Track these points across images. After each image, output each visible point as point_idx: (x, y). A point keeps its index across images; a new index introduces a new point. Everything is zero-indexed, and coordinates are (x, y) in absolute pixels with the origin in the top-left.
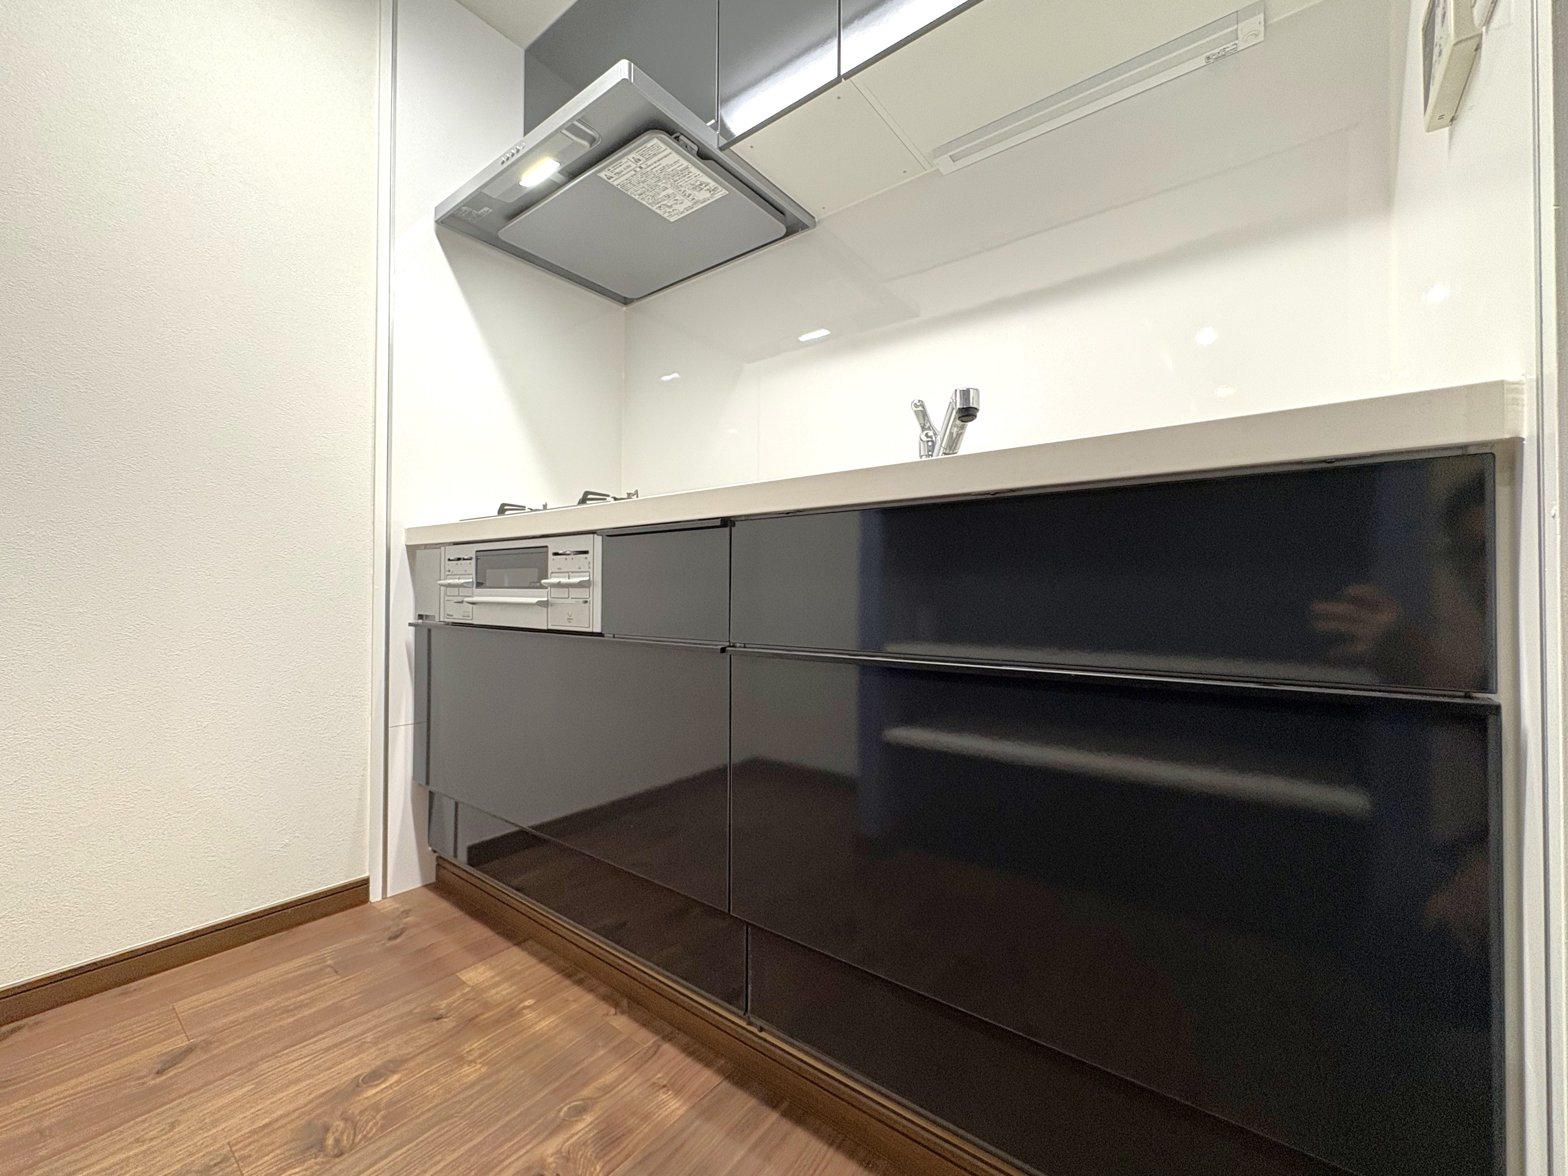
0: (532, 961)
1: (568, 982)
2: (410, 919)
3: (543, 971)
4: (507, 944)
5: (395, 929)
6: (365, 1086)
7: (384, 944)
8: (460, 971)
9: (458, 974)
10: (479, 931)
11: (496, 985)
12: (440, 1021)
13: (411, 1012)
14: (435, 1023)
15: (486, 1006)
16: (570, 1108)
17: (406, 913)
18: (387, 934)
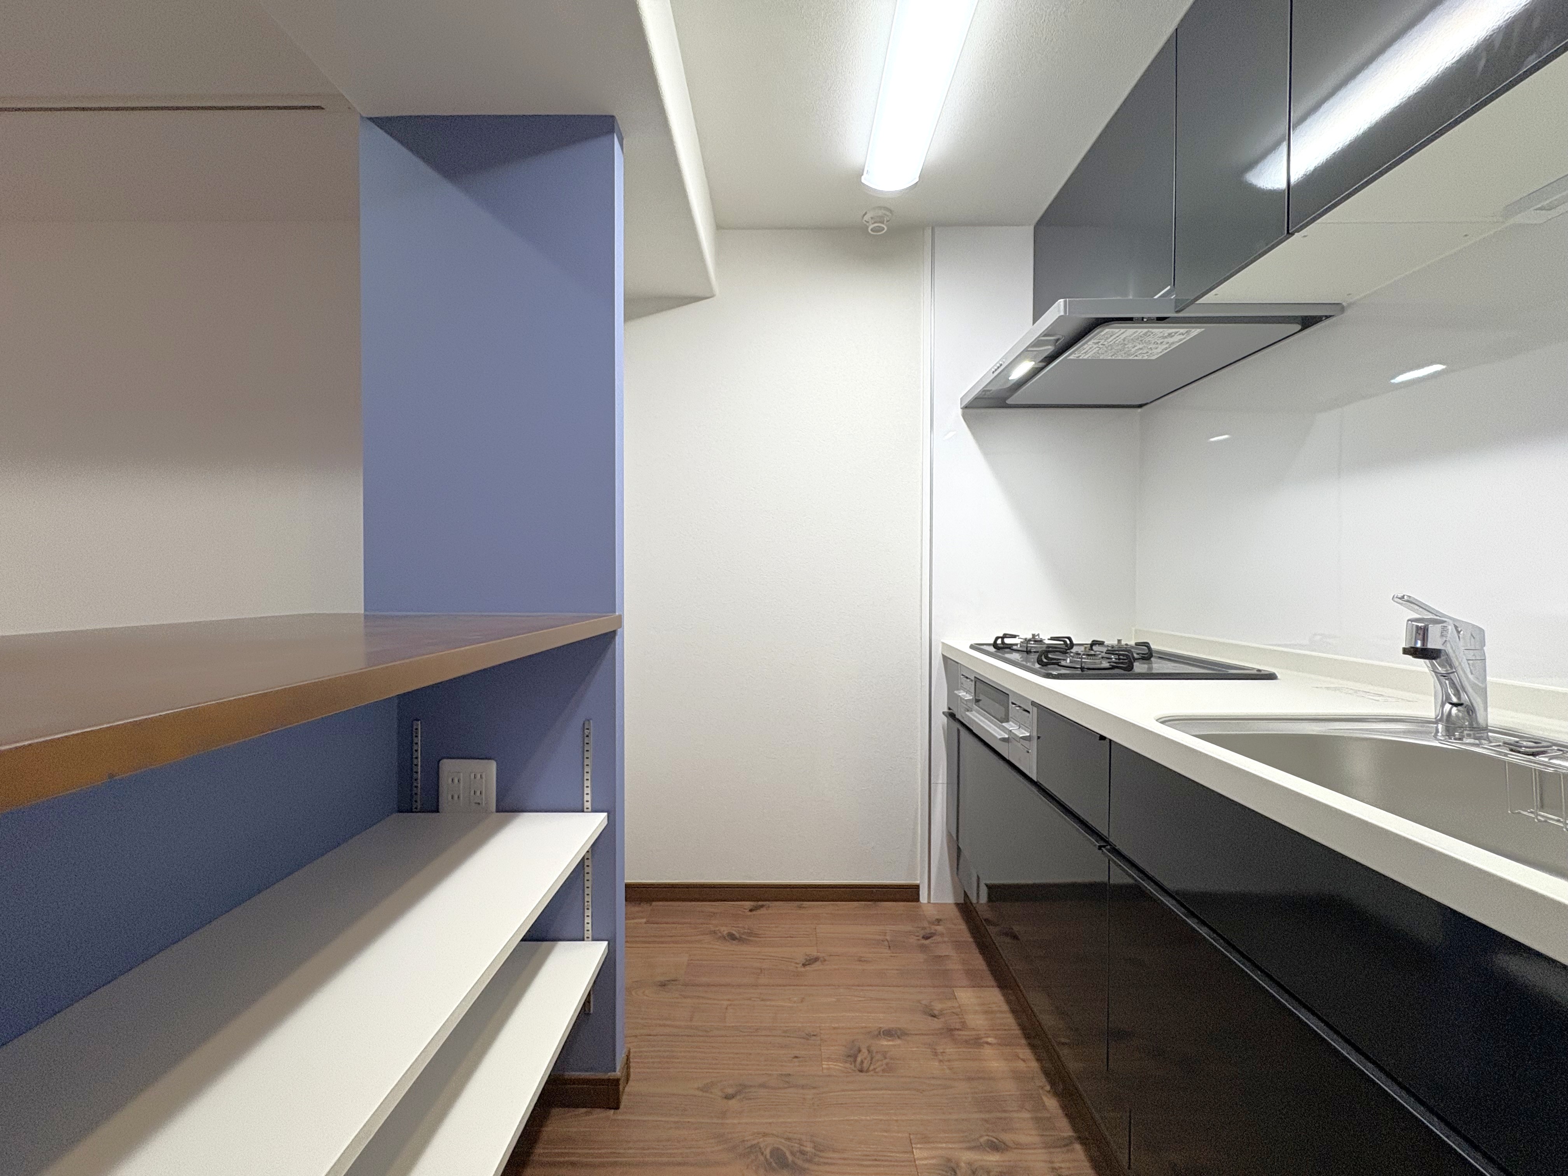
0: (1005, 1007)
1: (1023, 1041)
2: (939, 928)
3: (1009, 1020)
4: (993, 983)
5: (928, 931)
6: (883, 1036)
7: (919, 940)
8: (956, 987)
9: (954, 989)
10: (979, 962)
11: (976, 1012)
12: (933, 1018)
13: (919, 1001)
14: (930, 1018)
15: (964, 1026)
16: (988, 1140)
17: (939, 921)
18: (922, 933)
